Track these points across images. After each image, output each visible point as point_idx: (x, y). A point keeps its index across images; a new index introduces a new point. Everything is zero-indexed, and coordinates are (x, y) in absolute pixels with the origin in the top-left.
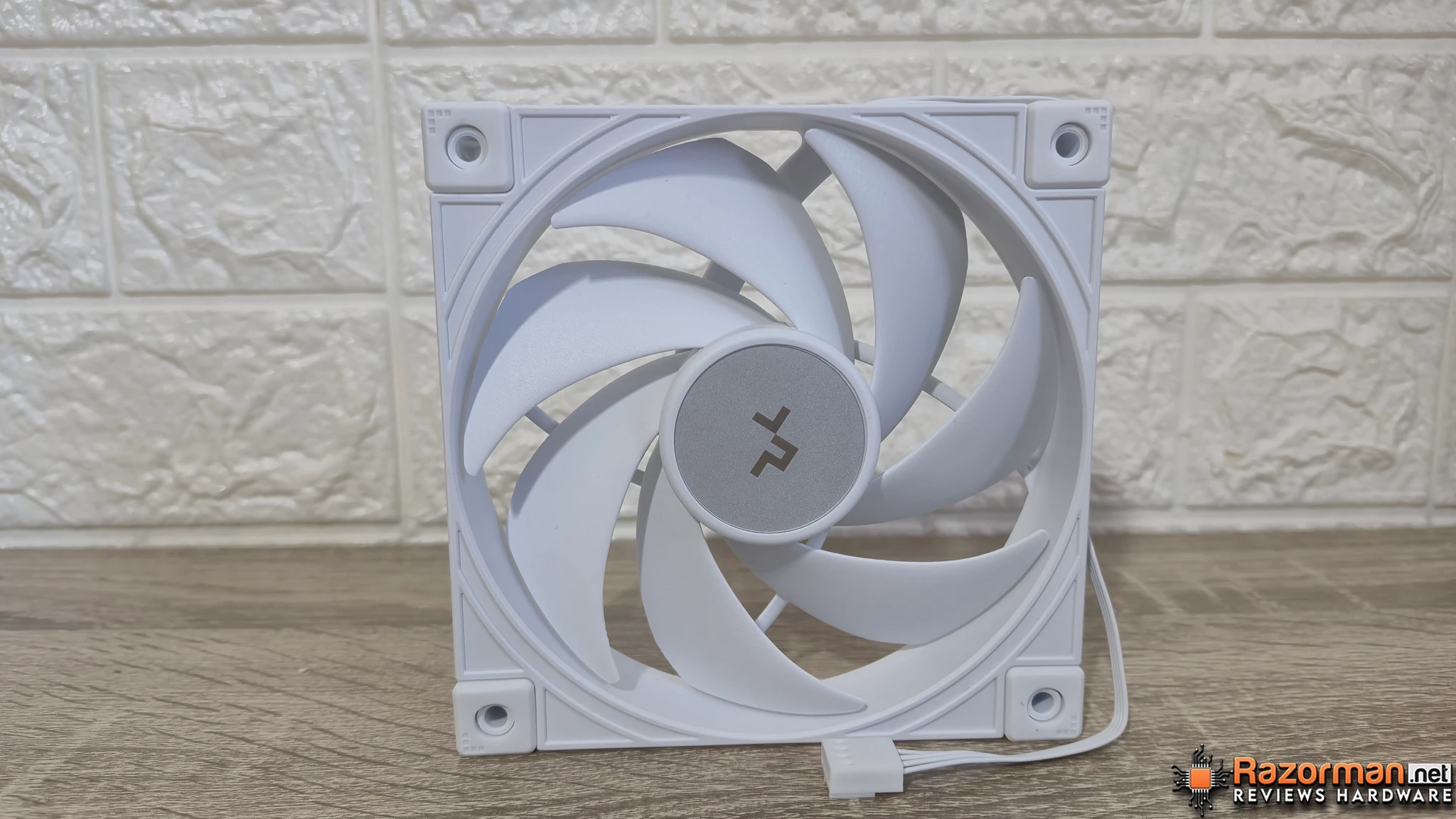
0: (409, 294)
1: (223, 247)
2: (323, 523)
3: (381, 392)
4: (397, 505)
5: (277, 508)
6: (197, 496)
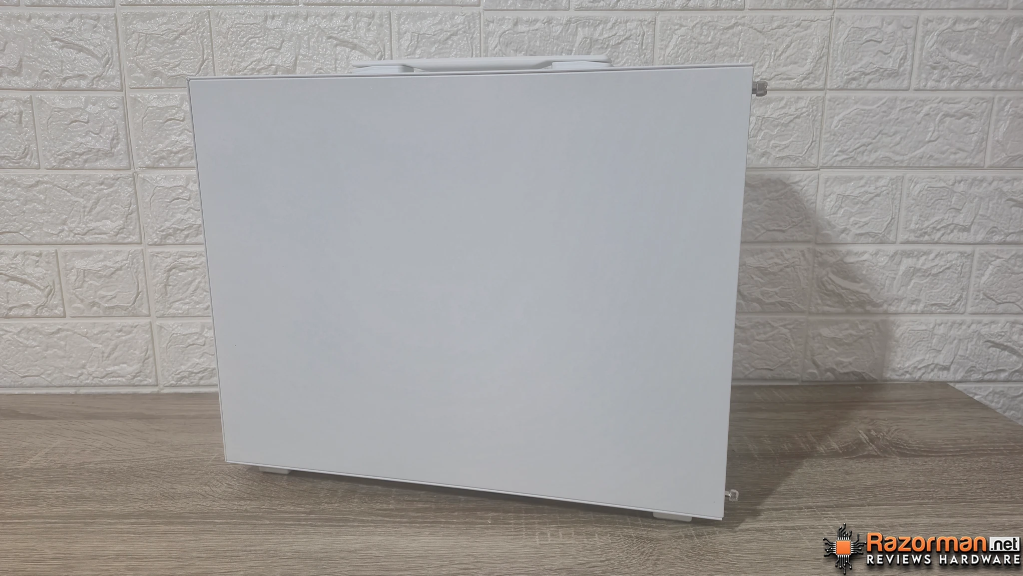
0: (157, 317)
1: (100, 304)
2: (134, 386)
3: (150, 346)
4: (157, 380)
5: (119, 381)
6: (94, 378)
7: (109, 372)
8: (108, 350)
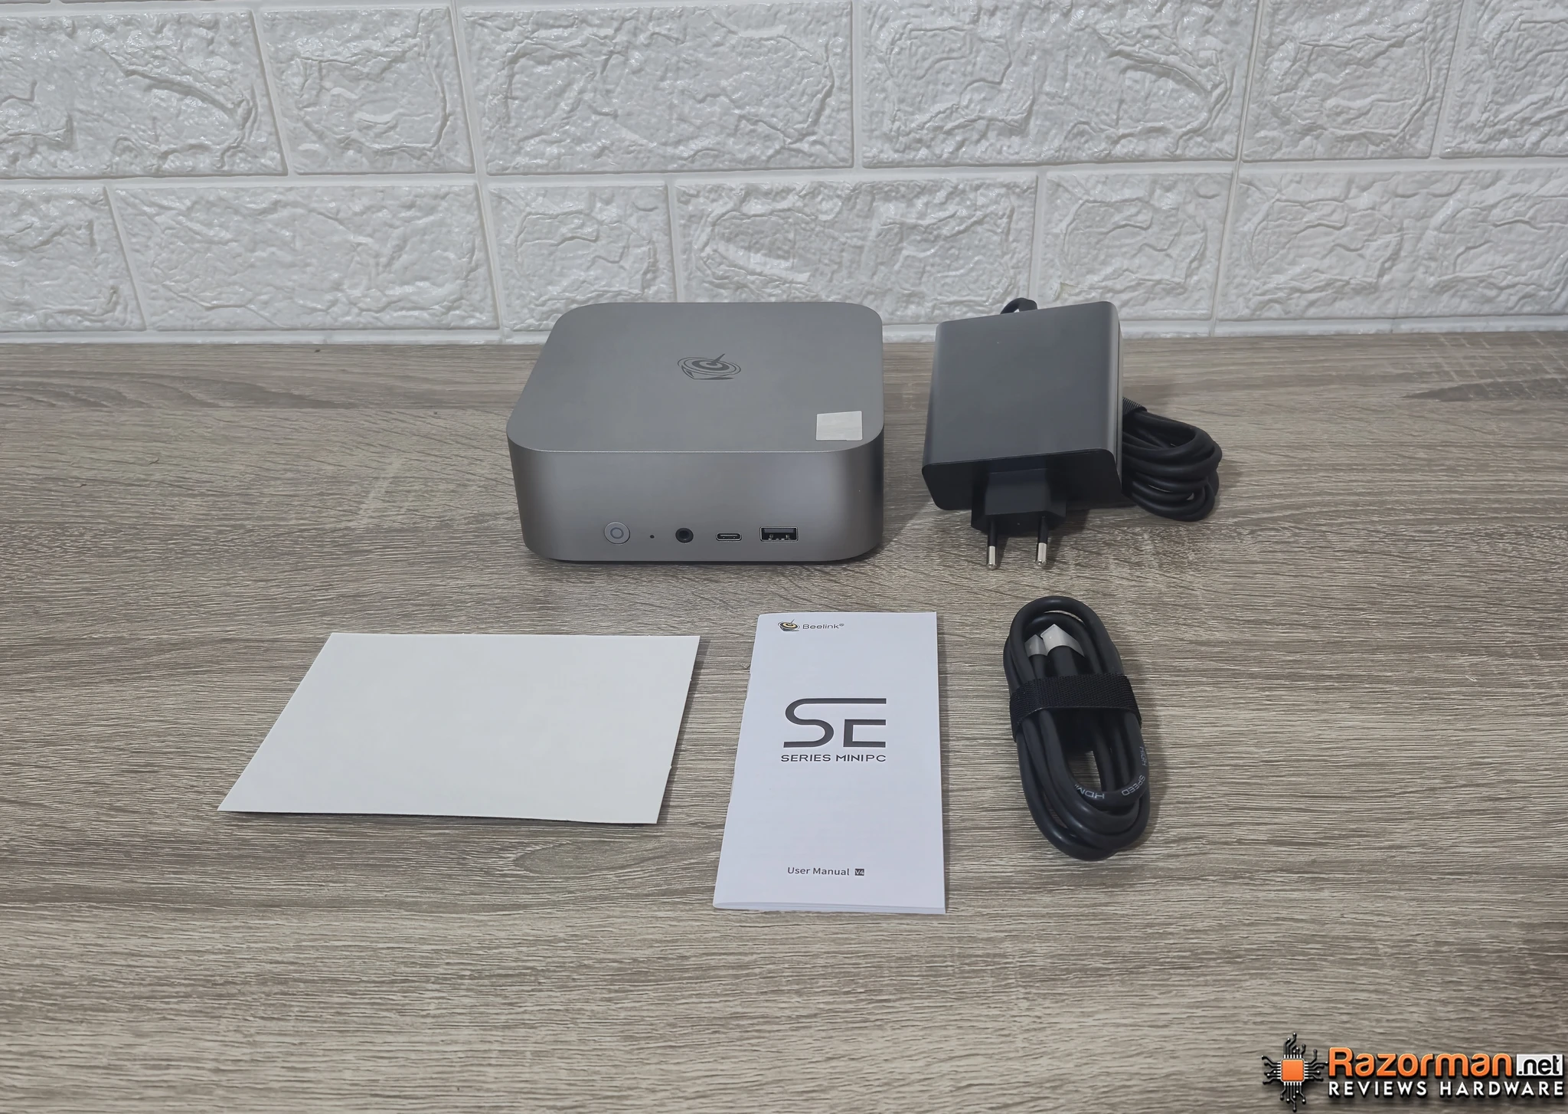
0: (491, 175)
1: (362, 144)
4: (496, 318)
5: (417, 319)
6: (362, 310)
7: (394, 299)
8: (387, 250)
